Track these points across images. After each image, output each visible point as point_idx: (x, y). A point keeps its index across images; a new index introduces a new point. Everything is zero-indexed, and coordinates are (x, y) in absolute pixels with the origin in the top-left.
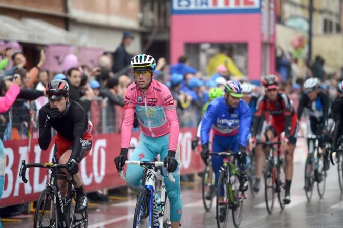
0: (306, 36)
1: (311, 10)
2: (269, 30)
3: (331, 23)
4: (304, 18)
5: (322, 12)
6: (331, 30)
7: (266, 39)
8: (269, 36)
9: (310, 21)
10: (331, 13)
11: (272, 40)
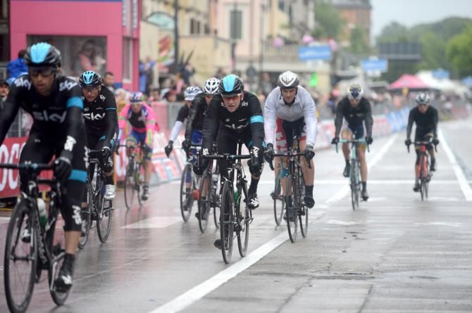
0: (172, 35)
1: (177, 7)
2: (132, 23)
3: (199, 23)
4: (169, 15)
5: (188, 10)
6: (199, 32)
7: (128, 33)
8: (132, 29)
9: (176, 19)
10: (198, 13)
11: (135, 36)
